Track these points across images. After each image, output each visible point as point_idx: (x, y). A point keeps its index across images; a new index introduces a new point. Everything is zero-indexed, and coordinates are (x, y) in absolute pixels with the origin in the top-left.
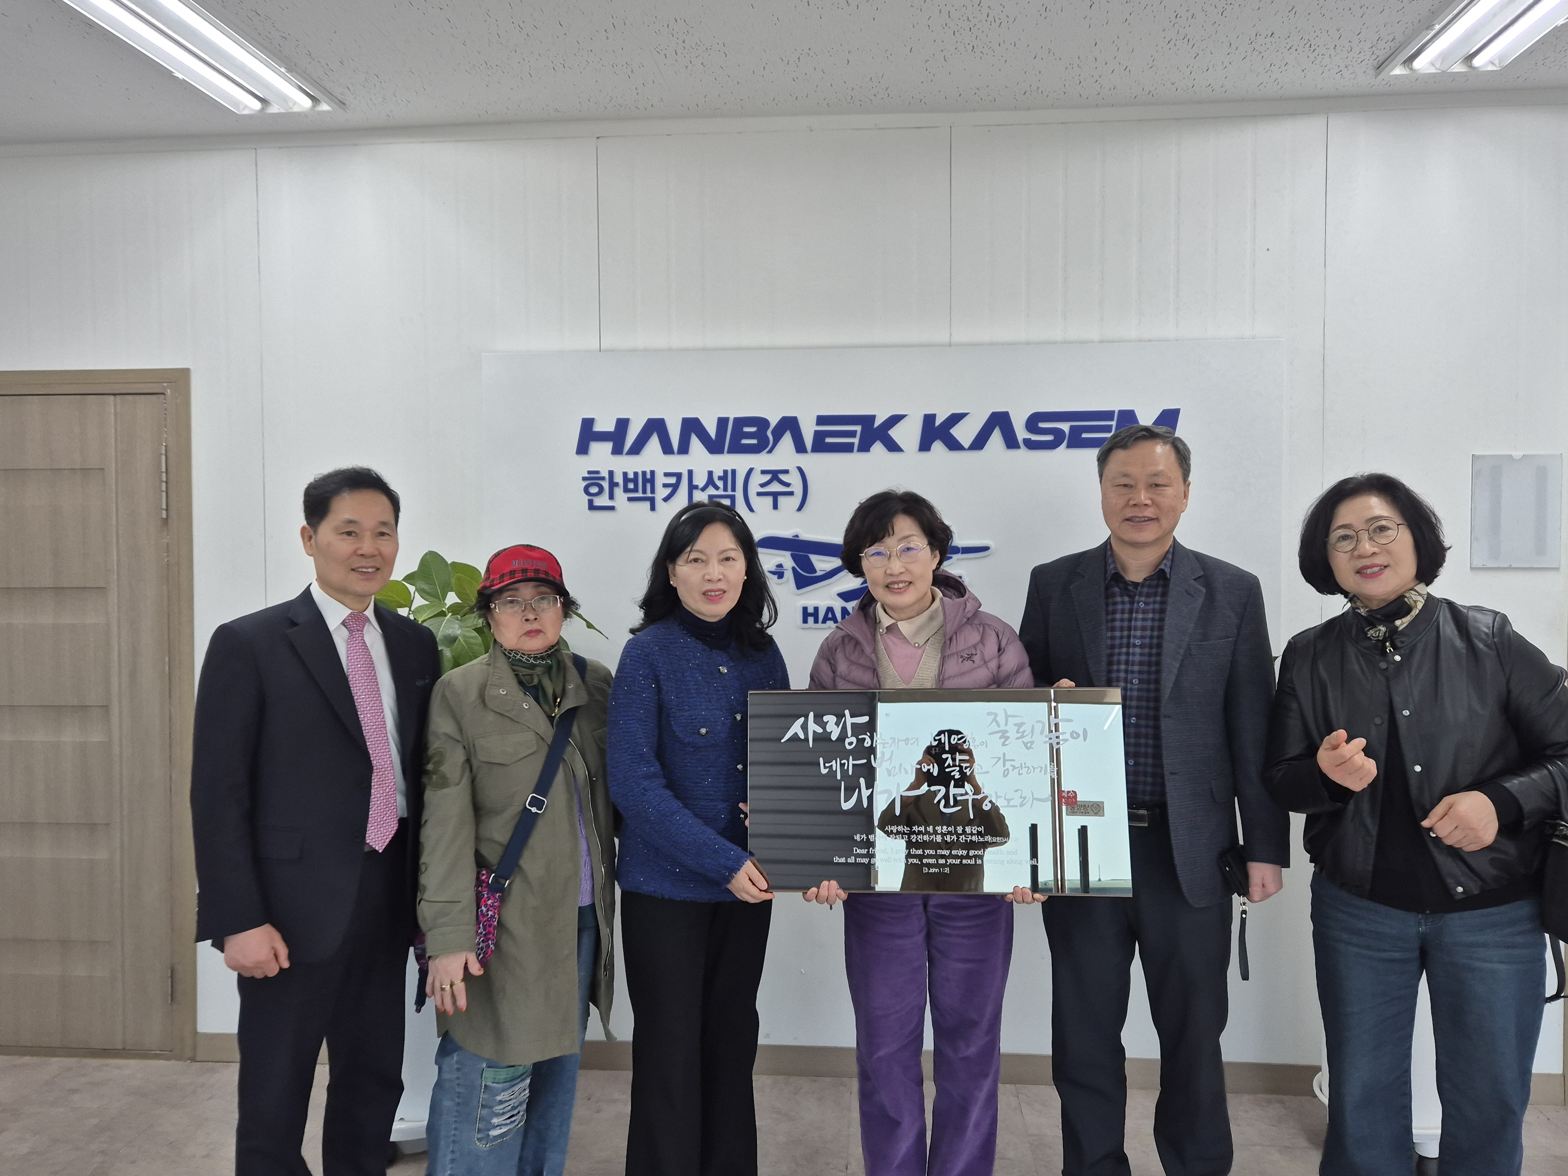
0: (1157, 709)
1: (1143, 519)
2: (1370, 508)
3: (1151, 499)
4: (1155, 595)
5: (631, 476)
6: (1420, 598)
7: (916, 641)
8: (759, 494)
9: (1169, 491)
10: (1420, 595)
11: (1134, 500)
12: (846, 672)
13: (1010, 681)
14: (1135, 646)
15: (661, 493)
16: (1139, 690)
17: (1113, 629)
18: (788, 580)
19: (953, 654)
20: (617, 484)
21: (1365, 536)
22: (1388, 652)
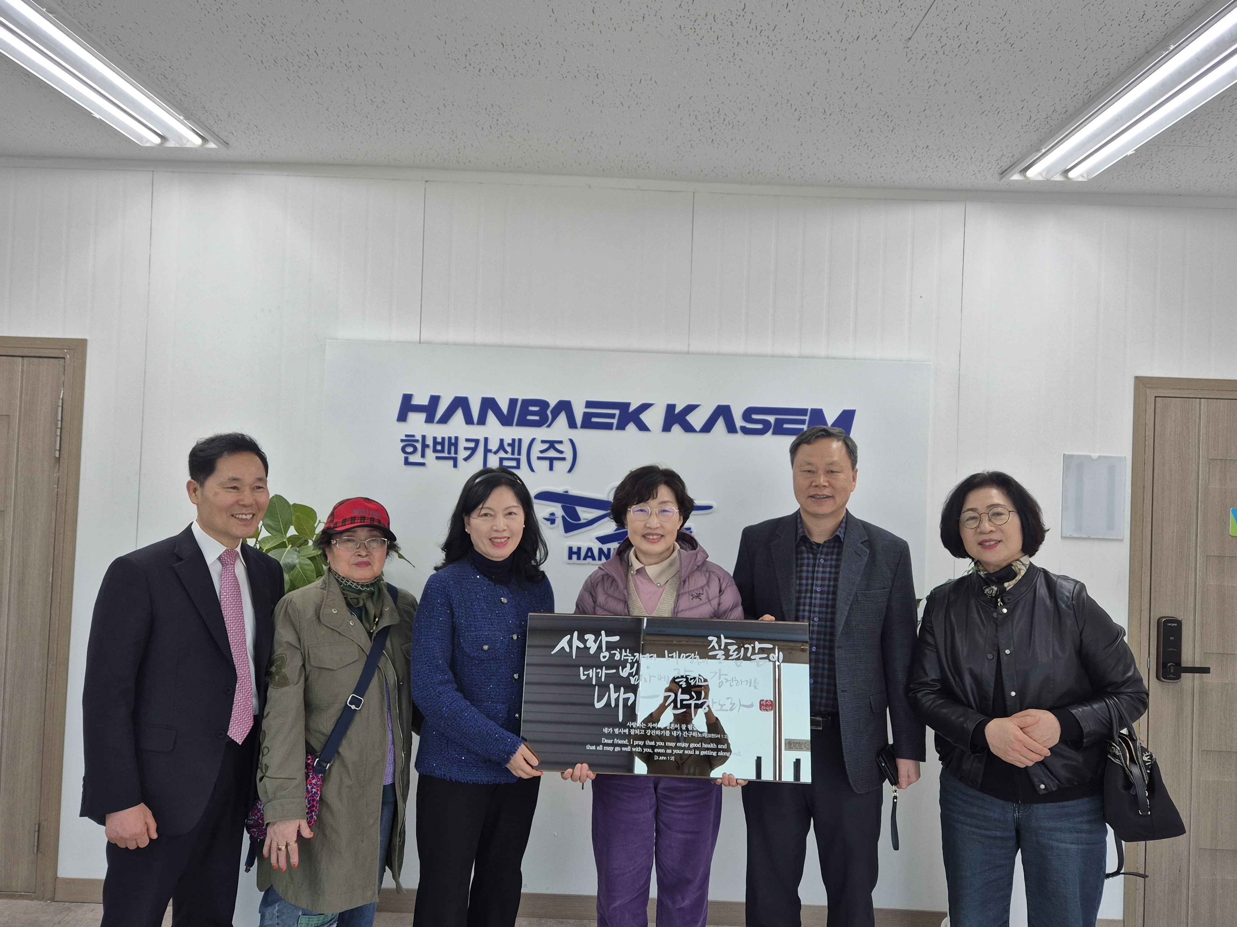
0: (832, 641)
1: (823, 496)
2: (991, 497)
3: (828, 482)
4: (832, 554)
5: (439, 440)
6: (1023, 567)
7: (658, 582)
8: (539, 458)
9: (841, 476)
10: (1023, 565)
11: (815, 482)
12: (604, 603)
13: (726, 615)
14: (816, 592)
15: (463, 454)
16: (818, 626)
17: (801, 578)
18: (558, 526)
19: (686, 593)
20: (428, 446)
21: (985, 518)
22: (999, 605)
